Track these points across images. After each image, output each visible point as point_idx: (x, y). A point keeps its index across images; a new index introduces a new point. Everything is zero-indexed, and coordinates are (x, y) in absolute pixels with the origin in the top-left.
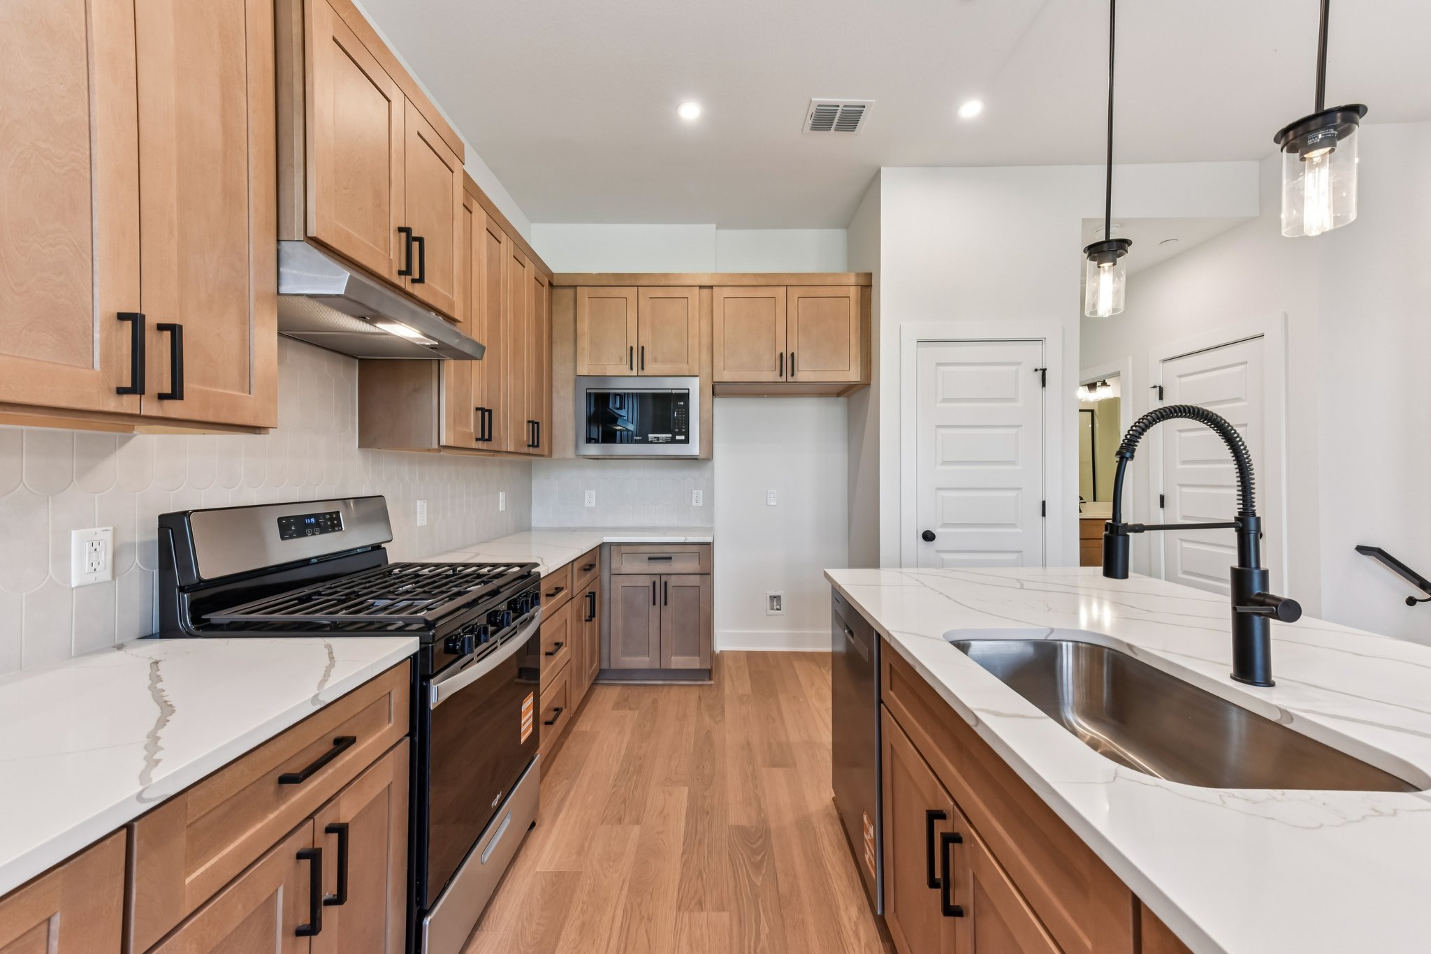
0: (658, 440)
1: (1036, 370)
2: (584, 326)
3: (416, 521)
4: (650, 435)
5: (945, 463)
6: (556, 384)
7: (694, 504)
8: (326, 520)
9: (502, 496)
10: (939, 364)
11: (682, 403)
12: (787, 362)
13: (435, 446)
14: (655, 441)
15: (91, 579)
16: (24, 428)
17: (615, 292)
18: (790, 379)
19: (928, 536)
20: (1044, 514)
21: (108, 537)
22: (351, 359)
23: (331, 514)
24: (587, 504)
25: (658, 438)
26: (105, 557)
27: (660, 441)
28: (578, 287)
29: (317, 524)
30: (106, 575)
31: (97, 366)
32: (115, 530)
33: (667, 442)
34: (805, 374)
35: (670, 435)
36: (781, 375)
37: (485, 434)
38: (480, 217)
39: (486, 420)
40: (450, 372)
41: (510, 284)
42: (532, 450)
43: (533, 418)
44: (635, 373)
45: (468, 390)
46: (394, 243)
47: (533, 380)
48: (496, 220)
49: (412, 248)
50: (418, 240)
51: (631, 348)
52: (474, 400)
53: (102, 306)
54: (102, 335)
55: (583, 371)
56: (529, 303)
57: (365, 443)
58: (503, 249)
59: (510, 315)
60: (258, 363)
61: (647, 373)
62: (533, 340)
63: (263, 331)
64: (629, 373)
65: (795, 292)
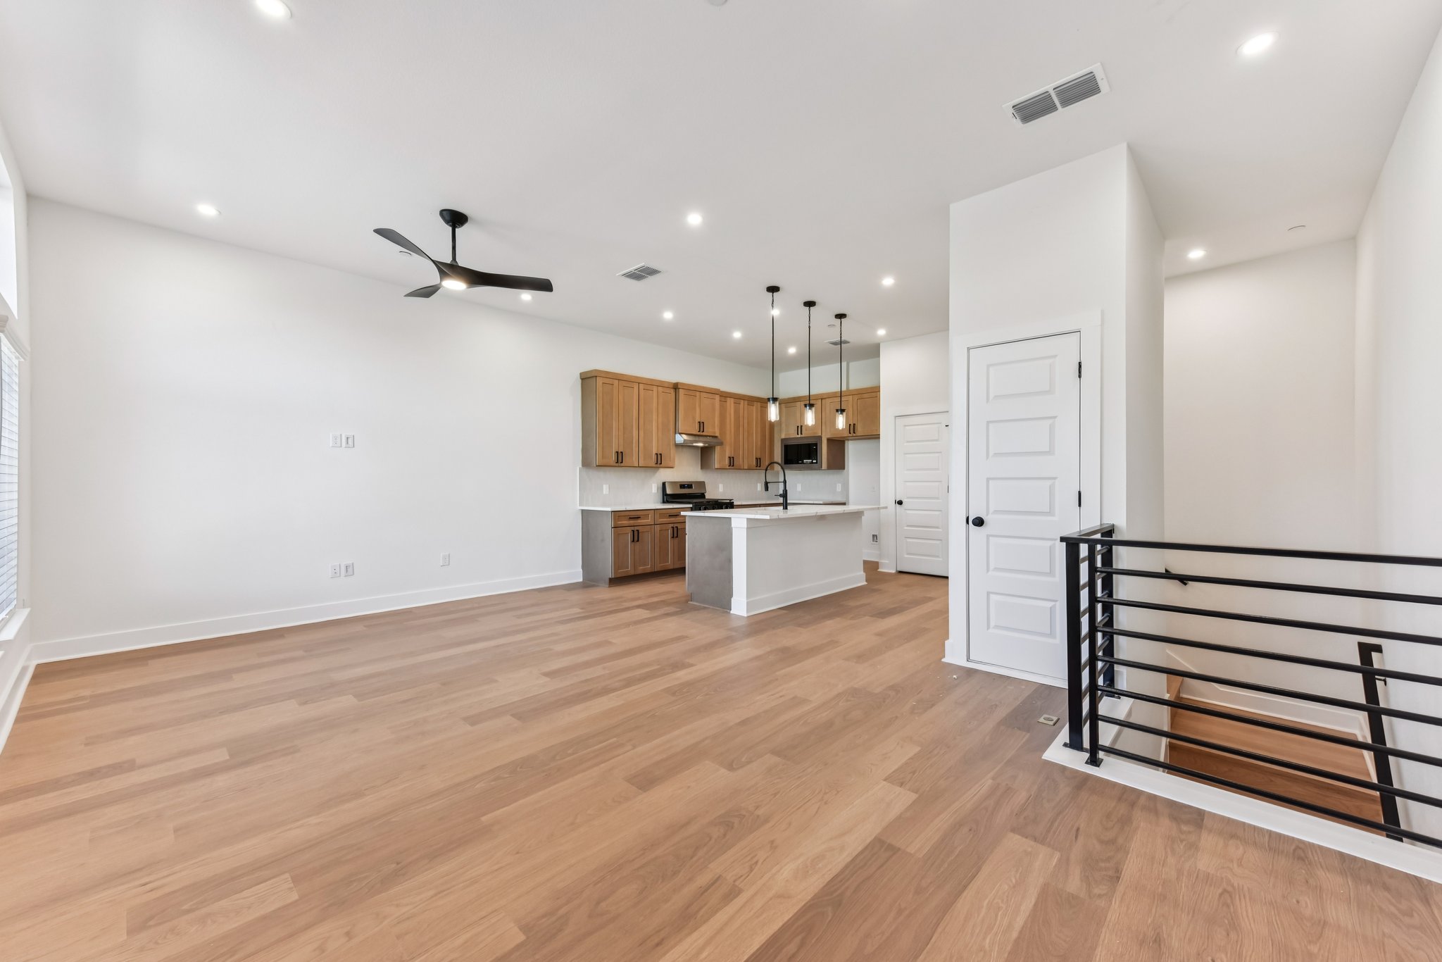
1: (947, 426)
5: (908, 470)
6: (775, 443)
7: (838, 490)
10: (905, 426)
11: (815, 447)
12: (852, 428)
13: (714, 468)
14: (805, 463)
15: (655, 492)
16: (649, 469)
17: (793, 404)
18: (853, 434)
19: (900, 503)
21: (657, 485)
22: (702, 450)
23: (690, 484)
24: (798, 490)
25: (807, 461)
26: (657, 489)
29: (687, 486)
30: (657, 491)
31: (654, 460)
34: (860, 431)
36: (850, 433)
37: (732, 464)
38: (730, 402)
39: (731, 459)
40: (718, 449)
41: (746, 415)
42: (758, 468)
43: (759, 456)
44: (799, 436)
45: (725, 451)
46: (697, 425)
47: (759, 443)
48: (738, 398)
49: (701, 425)
50: (703, 423)
51: (798, 427)
52: (728, 455)
53: (654, 453)
54: (654, 457)
55: (783, 437)
56: (757, 417)
57: (701, 468)
58: (741, 406)
59: (746, 425)
60: (672, 456)
61: (803, 436)
62: (759, 429)
63: (673, 450)
64: (797, 436)
65: (856, 397)
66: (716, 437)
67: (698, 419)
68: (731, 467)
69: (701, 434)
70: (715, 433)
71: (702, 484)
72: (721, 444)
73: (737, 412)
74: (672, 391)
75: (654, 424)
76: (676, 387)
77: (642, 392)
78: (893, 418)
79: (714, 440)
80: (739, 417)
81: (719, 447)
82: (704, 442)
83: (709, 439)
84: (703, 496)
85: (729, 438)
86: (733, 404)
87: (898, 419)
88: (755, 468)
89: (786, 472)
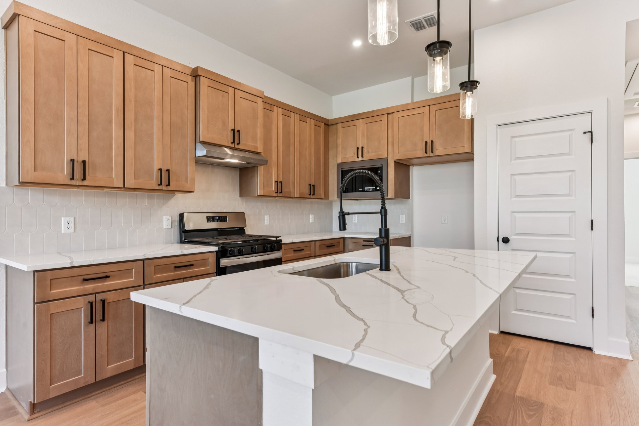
0: (369, 190)
1: (585, 133)
2: (340, 141)
3: (264, 222)
4: (366, 188)
5: (517, 197)
6: (330, 167)
7: (401, 222)
8: (222, 218)
9: (311, 217)
10: (513, 137)
11: (380, 172)
12: (430, 146)
13: (256, 196)
14: (368, 190)
15: (167, 227)
16: (146, 193)
17: (352, 123)
18: (432, 154)
19: (506, 240)
20: (592, 229)
21: (170, 218)
22: (238, 169)
23: (224, 216)
24: (354, 222)
25: (369, 189)
26: (170, 223)
27: (370, 190)
28: (338, 124)
29: (219, 219)
30: (170, 227)
31: (155, 180)
32: (172, 217)
33: (373, 191)
34: (439, 150)
35: (374, 188)
36: (426, 153)
37: (279, 191)
38: (278, 111)
39: (280, 186)
40: (261, 170)
41: (297, 132)
42: (311, 196)
43: (312, 183)
44: (360, 159)
45: (271, 175)
46: (230, 135)
47: (313, 167)
48: (288, 109)
49: (236, 134)
50: (239, 131)
51: (358, 148)
52: (274, 179)
53: (156, 168)
54: (156, 174)
55: (340, 161)
56: (310, 136)
57: (241, 195)
58: (292, 119)
59: (297, 144)
60: (189, 175)
61: (364, 159)
62: (313, 151)
63: (191, 167)
64: (357, 160)
65: (434, 108)
66: (259, 153)
67: (231, 126)
68: (278, 195)
69: (236, 146)
70: (257, 148)
71: (241, 216)
72: (265, 163)
73: (286, 125)
74: (190, 79)
75: (157, 124)
76: (196, 74)
77: (130, 69)
78: (496, 127)
79: (255, 157)
80: (289, 133)
81: (262, 167)
82: (242, 158)
83: (246, 155)
84: (241, 231)
85: (276, 157)
86: (281, 117)
87: (501, 129)
88: (308, 196)
89: (343, 202)
